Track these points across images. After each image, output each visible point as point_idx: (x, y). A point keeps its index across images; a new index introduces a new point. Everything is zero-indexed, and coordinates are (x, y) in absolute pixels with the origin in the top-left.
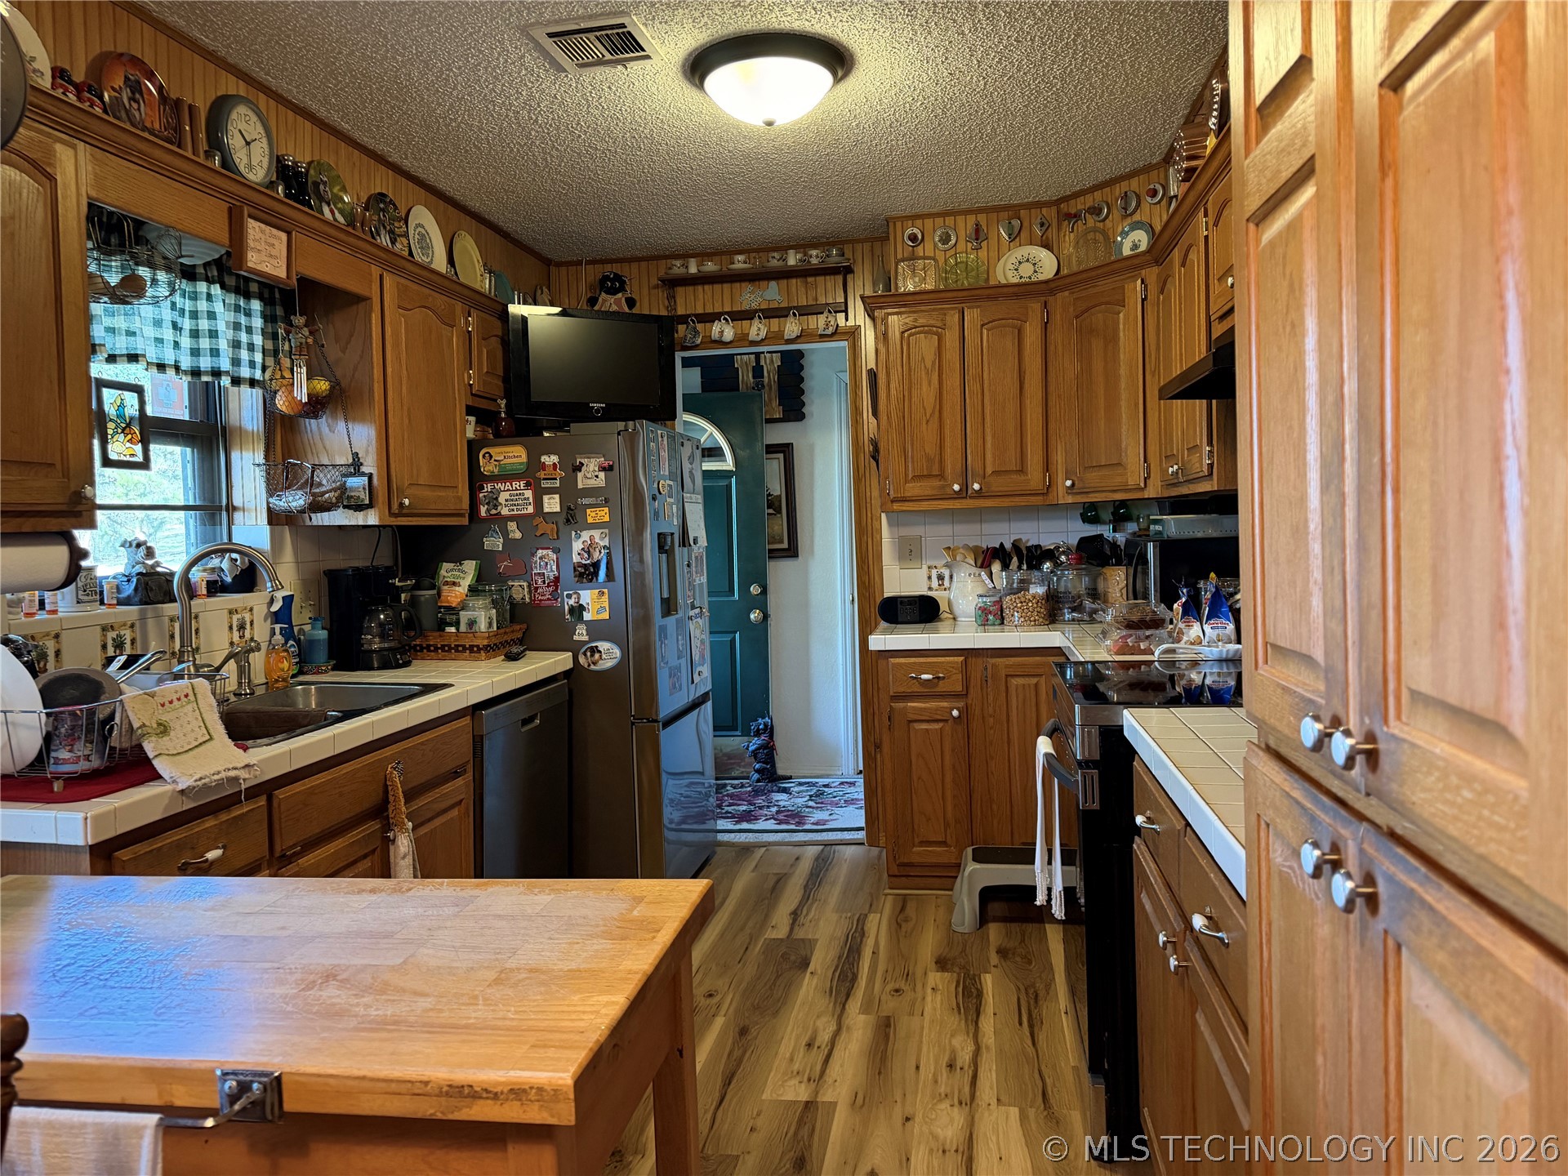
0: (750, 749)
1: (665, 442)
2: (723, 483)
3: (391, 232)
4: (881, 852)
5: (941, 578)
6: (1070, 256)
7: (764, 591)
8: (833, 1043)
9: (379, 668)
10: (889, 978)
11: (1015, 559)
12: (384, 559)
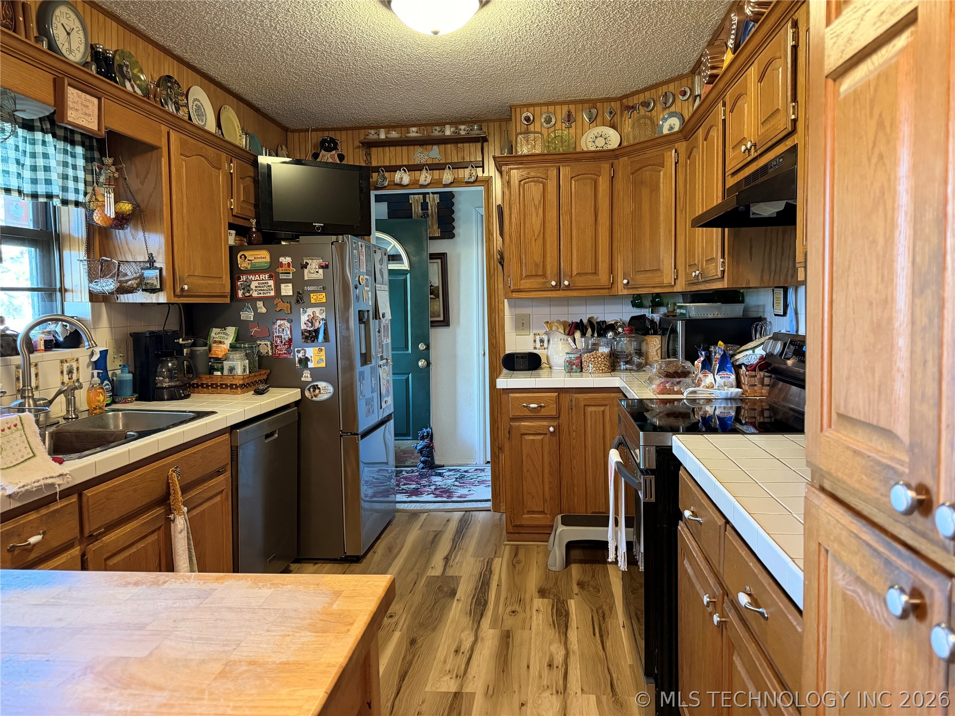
0: (418, 448)
1: (364, 250)
2: (402, 278)
3: (176, 103)
4: (502, 516)
5: (542, 341)
6: (628, 134)
7: (428, 348)
8: (472, 649)
9: (168, 400)
10: (508, 603)
11: (589, 330)
12: (173, 325)
